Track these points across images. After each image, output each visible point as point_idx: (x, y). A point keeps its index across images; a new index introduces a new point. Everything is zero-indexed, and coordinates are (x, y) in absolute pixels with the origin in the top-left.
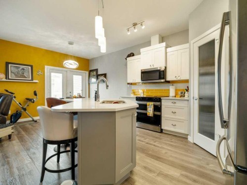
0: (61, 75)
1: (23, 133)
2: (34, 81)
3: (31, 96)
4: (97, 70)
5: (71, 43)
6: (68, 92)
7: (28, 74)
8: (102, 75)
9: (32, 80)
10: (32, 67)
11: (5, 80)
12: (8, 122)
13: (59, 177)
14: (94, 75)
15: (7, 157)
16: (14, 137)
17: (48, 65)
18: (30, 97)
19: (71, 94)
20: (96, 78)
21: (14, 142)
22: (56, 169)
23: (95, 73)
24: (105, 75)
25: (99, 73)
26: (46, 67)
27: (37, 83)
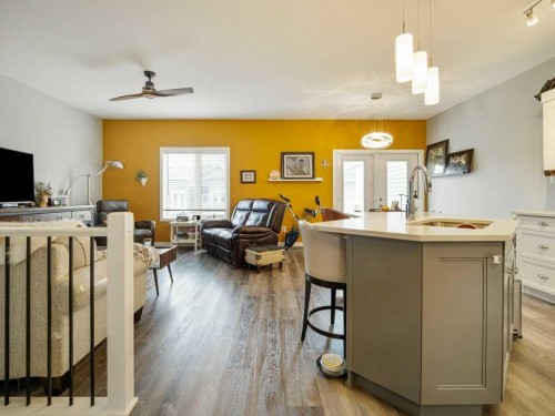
0: (362, 163)
1: (297, 264)
2: (317, 179)
3: (312, 206)
4: (447, 142)
5: (375, 97)
6: (377, 197)
7: (308, 168)
8: (460, 154)
9: (313, 177)
10: (313, 154)
11: (279, 180)
12: (280, 244)
13: (328, 347)
14: (438, 157)
15: (273, 292)
16: (286, 268)
17: (339, 148)
18: (311, 208)
19: (381, 203)
20: (444, 163)
21: (284, 274)
22: (327, 329)
23: (440, 151)
24: (470, 154)
25: (453, 149)
26: (335, 151)
27: (319, 182)
